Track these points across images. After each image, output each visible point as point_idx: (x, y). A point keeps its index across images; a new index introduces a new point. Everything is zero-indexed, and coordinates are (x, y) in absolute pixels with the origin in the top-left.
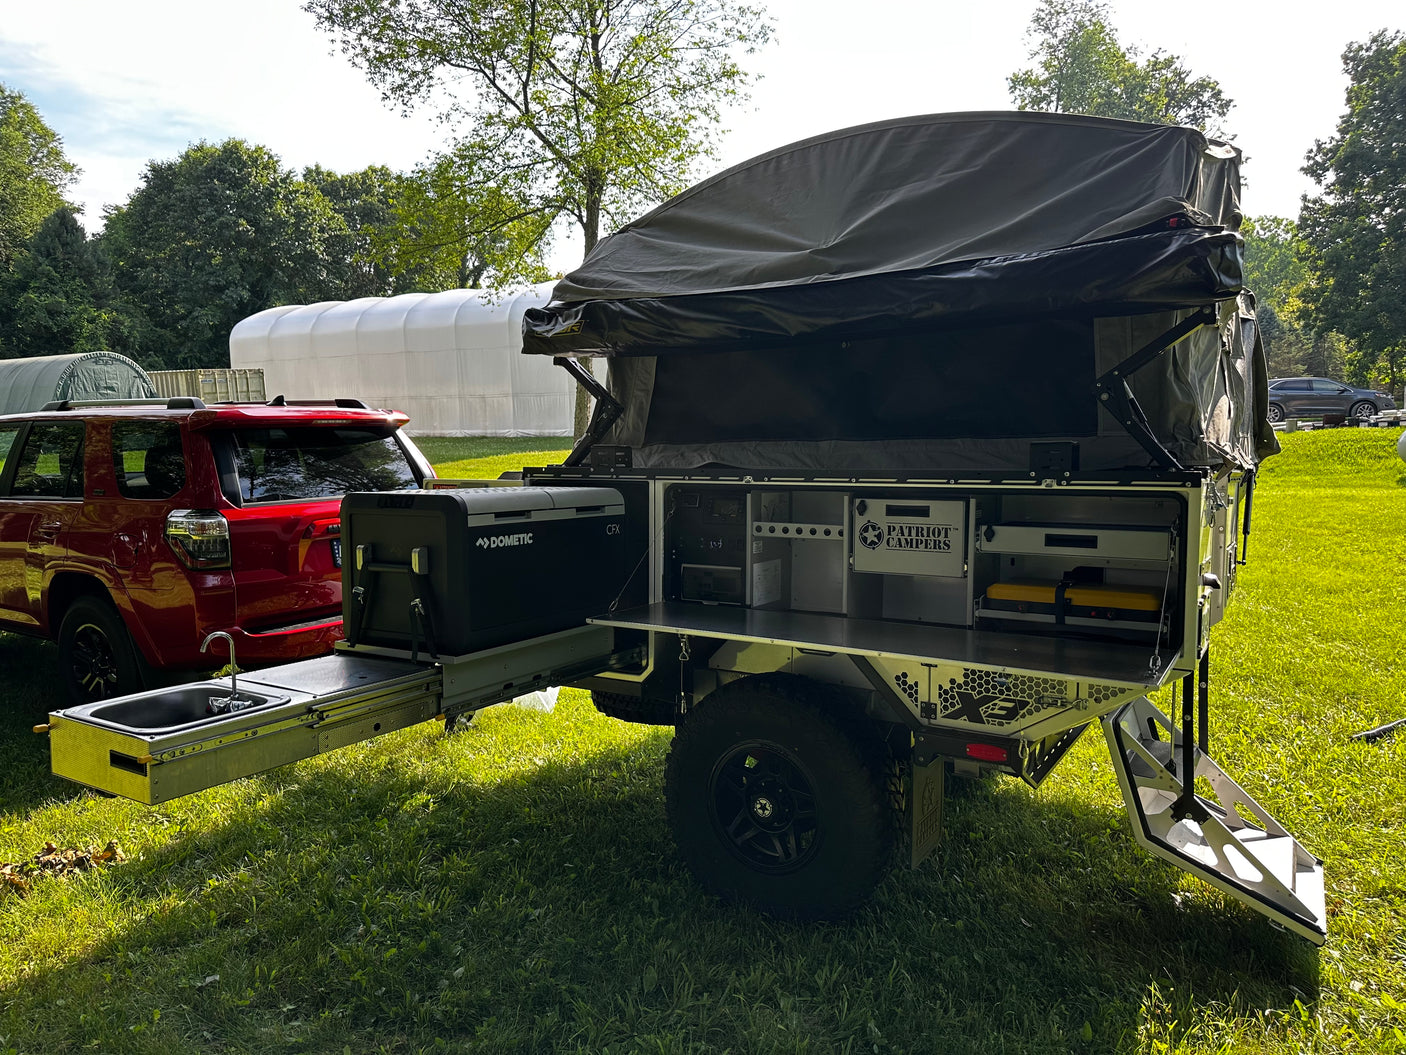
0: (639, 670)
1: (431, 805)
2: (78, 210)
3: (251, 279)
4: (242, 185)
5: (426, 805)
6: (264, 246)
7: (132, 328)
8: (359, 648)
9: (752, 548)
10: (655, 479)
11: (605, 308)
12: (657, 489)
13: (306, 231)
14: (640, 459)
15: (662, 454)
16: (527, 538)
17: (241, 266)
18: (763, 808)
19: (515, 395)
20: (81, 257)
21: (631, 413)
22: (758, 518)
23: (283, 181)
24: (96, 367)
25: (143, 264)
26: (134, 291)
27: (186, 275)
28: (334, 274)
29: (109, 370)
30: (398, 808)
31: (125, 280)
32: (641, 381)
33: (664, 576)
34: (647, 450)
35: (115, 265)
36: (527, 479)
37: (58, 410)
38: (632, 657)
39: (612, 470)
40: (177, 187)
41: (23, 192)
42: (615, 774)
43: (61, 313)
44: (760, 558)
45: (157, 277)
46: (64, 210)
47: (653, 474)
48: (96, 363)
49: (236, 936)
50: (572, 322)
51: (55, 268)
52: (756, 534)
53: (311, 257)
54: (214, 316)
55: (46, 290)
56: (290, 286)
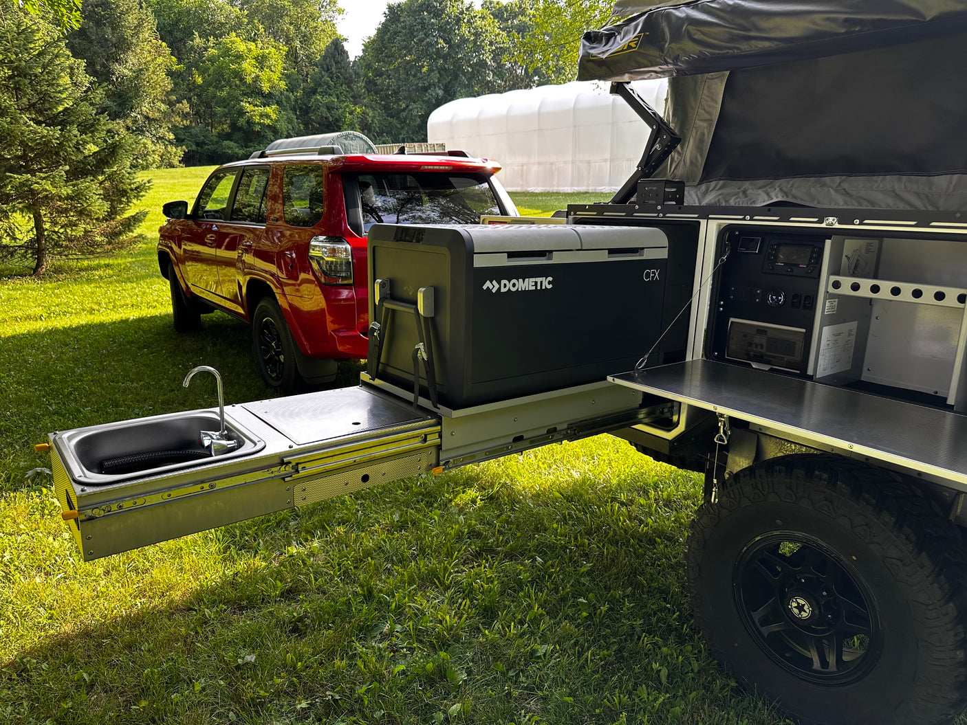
0: (669, 425)
1: (479, 501)
2: (346, 40)
3: (444, 82)
4: (441, 15)
5: (474, 502)
6: (453, 58)
7: (374, 117)
8: (377, 382)
9: (823, 307)
10: (708, 219)
11: (668, 16)
12: (709, 231)
13: (481, 45)
14: (694, 196)
15: (720, 192)
16: (545, 283)
17: (439, 72)
18: (801, 608)
19: (612, 160)
20: (346, 70)
21: (691, 144)
22: (836, 271)
23: (467, 9)
24: (346, 142)
25: (381, 75)
26: (376, 93)
27: (406, 80)
28: (498, 76)
29: (353, 144)
30: (451, 501)
31: (370, 83)
32: (705, 110)
33: (707, 331)
34: (703, 187)
35: (366, 75)
36: (571, 217)
37: (259, 158)
38: (662, 412)
39: (659, 207)
40: (402, 19)
41: (315, 28)
42: (642, 501)
43: (334, 108)
44: (831, 320)
45: (389, 83)
46: (337, 39)
47: (706, 213)
48: (346, 139)
49: (287, 611)
50: (631, 36)
51: (331, 78)
52: (831, 290)
53: (483, 64)
54: (421, 109)
55: (326, 93)
56: (469, 86)
